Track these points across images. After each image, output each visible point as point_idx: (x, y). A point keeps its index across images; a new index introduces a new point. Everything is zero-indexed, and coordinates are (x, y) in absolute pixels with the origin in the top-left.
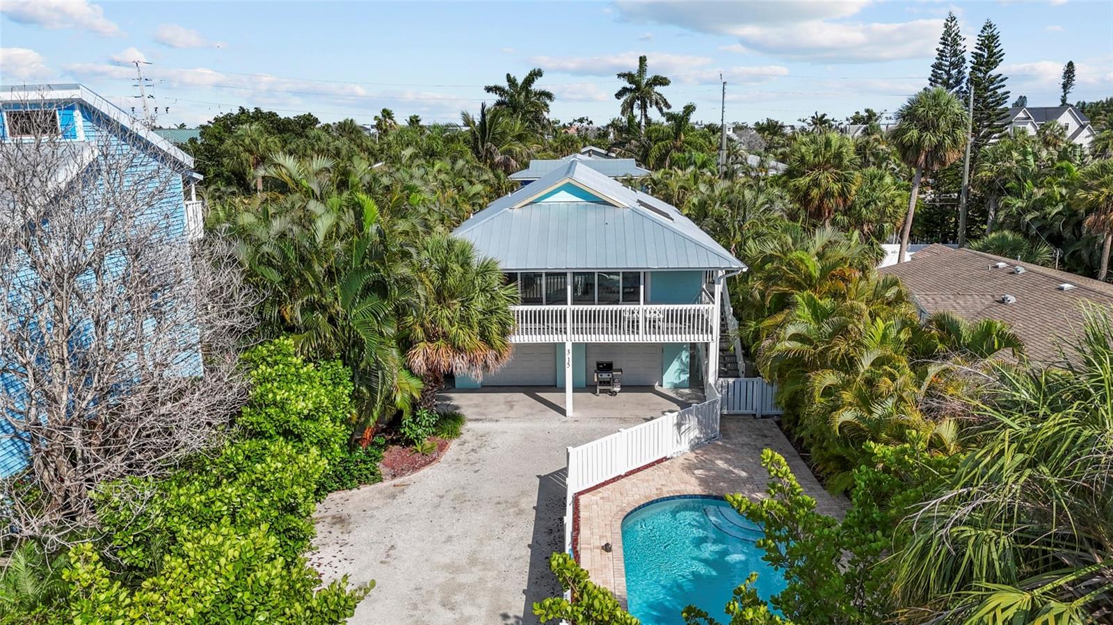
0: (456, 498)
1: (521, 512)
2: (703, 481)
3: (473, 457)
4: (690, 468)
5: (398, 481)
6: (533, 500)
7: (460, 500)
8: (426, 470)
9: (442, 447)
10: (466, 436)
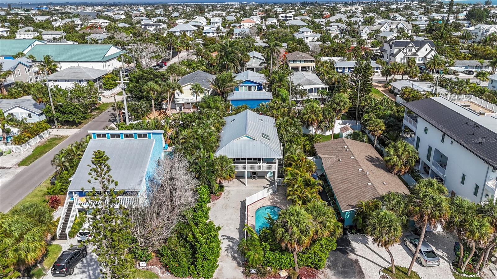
0: (225, 206)
1: (237, 210)
2: (271, 203)
3: (227, 197)
4: (270, 200)
5: (214, 202)
6: (240, 207)
7: (226, 206)
8: (219, 200)
9: (221, 194)
10: (225, 191)
